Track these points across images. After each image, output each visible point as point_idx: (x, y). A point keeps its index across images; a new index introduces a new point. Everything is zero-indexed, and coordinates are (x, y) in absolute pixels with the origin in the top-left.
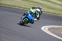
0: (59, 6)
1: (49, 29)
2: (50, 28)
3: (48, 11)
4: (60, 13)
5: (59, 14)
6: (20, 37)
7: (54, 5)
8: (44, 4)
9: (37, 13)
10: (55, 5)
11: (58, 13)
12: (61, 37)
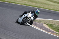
5: (40, 7)
6: (4, 29)
12: (43, 29)
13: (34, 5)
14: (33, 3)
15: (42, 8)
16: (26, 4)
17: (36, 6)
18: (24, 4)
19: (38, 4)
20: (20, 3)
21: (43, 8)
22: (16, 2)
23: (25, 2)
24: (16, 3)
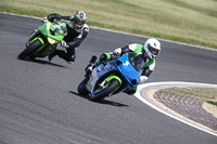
0: (195, 13)
1: (159, 95)
2: (161, 92)
3: (155, 32)
4: (198, 36)
5: (193, 41)
6: (58, 121)
7: (175, 10)
8: (142, 5)
9: (150, 54)
10: (179, 8)
11: (192, 37)
12: (202, 122)
13: (168, 34)
14: (166, 27)
15: (197, 43)
16: (141, 28)
17: (177, 35)
18: (134, 31)
19: (185, 31)
20: (117, 25)
21: (203, 44)
22: (102, 22)
23: (138, 20)
24: (103, 26)
